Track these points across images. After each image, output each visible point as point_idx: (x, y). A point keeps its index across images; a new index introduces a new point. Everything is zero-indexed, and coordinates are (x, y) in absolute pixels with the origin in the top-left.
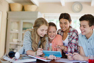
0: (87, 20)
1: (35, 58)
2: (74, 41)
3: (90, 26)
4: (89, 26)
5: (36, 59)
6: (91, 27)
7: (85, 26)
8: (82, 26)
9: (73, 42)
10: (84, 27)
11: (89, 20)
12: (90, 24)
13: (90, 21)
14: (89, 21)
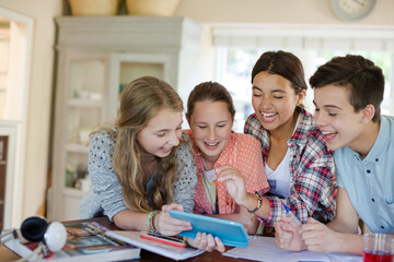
0: (341, 84)
1: (135, 247)
2: (311, 180)
3: (357, 108)
4: (351, 108)
5: (138, 251)
6: (361, 113)
7: (333, 111)
8: (322, 111)
9: (307, 181)
10: (331, 115)
11: (350, 81)
12: (359, 102)
13: (354, 85)
14: (349, 85)
